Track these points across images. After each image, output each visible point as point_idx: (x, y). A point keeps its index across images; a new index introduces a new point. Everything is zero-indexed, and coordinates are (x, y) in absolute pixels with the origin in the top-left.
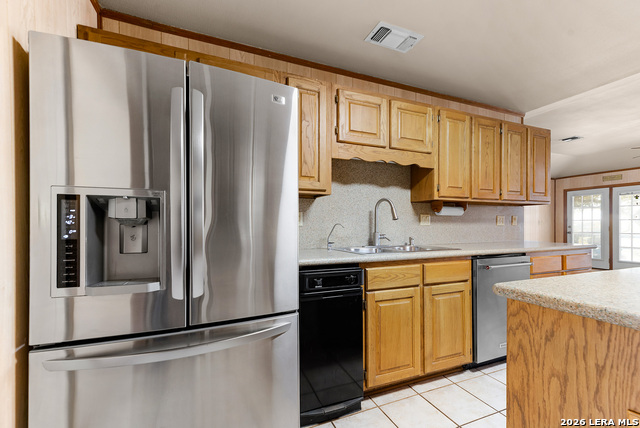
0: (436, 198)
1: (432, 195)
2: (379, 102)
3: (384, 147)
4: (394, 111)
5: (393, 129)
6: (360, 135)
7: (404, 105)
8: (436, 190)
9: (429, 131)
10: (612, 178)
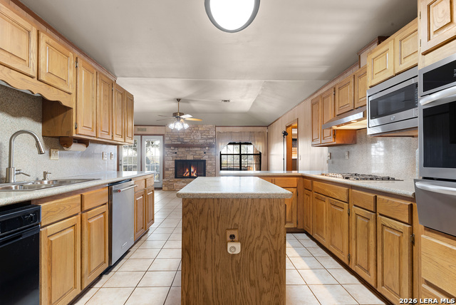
0: (74, 135)
1: (70, 131)
2: (29, 28)
3: (32, 77)
4: (42, 44)
5: (42, 61)
6: (8, 55)
7: (51, 41)
8: (74, 128)
9: (71, 74)
10: (142, 130)
